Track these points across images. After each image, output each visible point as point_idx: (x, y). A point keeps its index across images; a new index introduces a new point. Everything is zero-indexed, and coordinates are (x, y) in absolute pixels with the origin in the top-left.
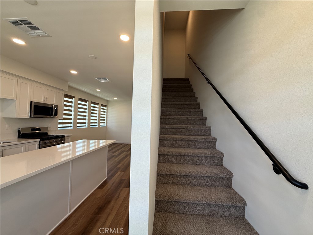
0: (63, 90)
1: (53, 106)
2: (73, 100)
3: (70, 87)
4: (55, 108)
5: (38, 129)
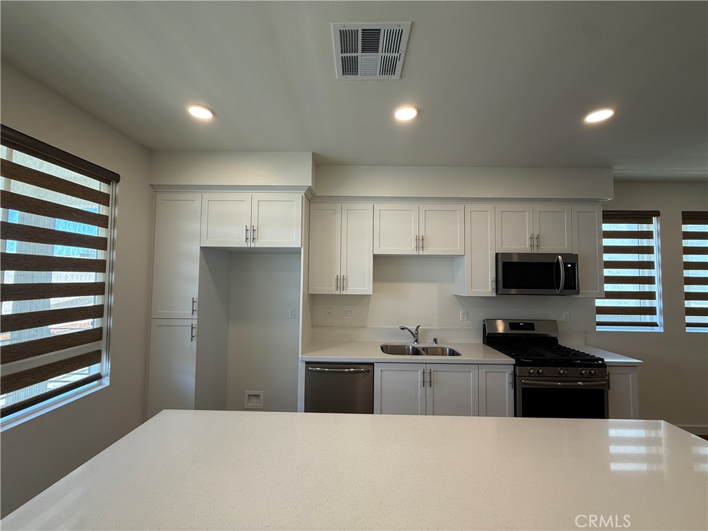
0: (595, 201)
1: (558, 258)
2: (654, 227)
3: (622, 183)
4: (565, 264)
5: (530, 326)
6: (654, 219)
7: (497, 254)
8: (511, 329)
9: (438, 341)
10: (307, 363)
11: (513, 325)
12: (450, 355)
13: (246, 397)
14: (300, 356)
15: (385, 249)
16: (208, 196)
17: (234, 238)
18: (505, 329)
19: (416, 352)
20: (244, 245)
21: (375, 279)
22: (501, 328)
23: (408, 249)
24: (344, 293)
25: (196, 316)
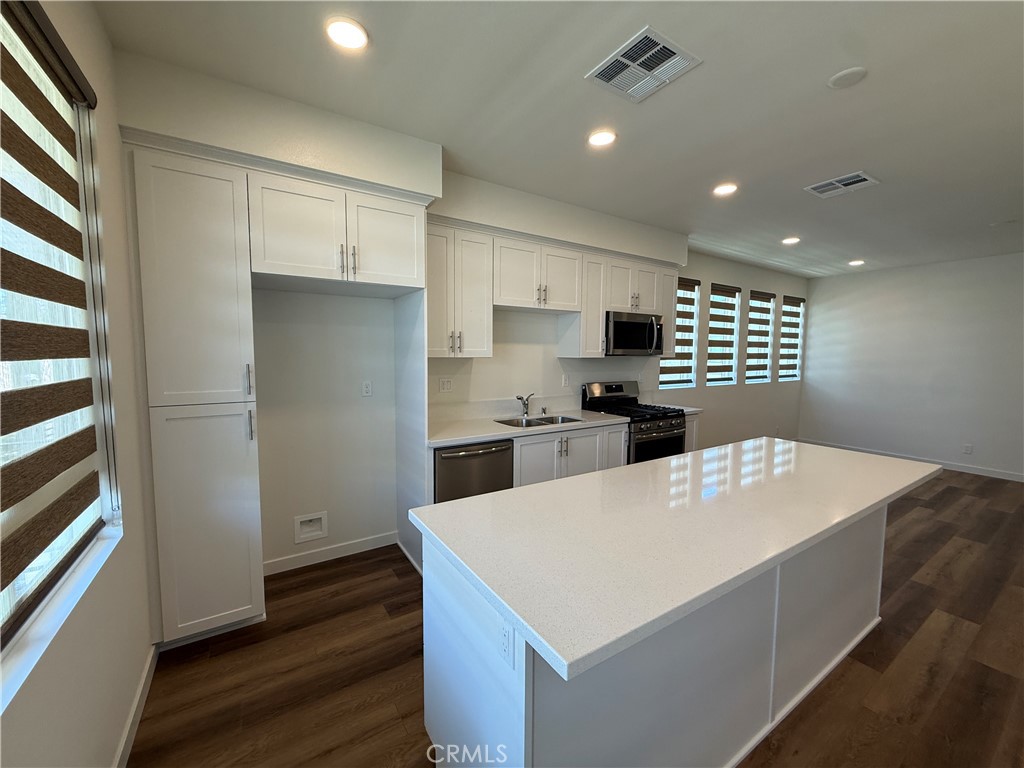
1: (652, 319)
2: (696, 295)
3: (692, 253)
4: (657, 325)
5: (619, 388)
6: (696, 287)
7: (608, 313)
8: (607, 392)
9: (547, 411)
10: (435, 450)
11: (608, 388)
12: (563, 422)
13: (297, 525)
14: (426, 441)
15: (505, 301)
16: (261, 178)
17: (319, 263)
18: (601, 393)
19: (529, 424)
20: (337, 276)
21: (496, 340)
22: (597, 391)
23: (531, 302)
24: (460, 356)
25: (253, 397)
